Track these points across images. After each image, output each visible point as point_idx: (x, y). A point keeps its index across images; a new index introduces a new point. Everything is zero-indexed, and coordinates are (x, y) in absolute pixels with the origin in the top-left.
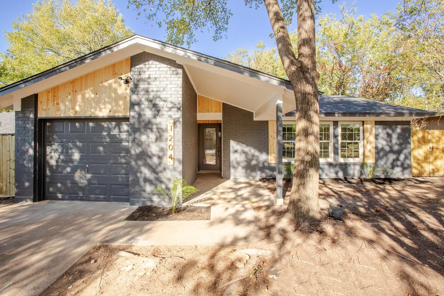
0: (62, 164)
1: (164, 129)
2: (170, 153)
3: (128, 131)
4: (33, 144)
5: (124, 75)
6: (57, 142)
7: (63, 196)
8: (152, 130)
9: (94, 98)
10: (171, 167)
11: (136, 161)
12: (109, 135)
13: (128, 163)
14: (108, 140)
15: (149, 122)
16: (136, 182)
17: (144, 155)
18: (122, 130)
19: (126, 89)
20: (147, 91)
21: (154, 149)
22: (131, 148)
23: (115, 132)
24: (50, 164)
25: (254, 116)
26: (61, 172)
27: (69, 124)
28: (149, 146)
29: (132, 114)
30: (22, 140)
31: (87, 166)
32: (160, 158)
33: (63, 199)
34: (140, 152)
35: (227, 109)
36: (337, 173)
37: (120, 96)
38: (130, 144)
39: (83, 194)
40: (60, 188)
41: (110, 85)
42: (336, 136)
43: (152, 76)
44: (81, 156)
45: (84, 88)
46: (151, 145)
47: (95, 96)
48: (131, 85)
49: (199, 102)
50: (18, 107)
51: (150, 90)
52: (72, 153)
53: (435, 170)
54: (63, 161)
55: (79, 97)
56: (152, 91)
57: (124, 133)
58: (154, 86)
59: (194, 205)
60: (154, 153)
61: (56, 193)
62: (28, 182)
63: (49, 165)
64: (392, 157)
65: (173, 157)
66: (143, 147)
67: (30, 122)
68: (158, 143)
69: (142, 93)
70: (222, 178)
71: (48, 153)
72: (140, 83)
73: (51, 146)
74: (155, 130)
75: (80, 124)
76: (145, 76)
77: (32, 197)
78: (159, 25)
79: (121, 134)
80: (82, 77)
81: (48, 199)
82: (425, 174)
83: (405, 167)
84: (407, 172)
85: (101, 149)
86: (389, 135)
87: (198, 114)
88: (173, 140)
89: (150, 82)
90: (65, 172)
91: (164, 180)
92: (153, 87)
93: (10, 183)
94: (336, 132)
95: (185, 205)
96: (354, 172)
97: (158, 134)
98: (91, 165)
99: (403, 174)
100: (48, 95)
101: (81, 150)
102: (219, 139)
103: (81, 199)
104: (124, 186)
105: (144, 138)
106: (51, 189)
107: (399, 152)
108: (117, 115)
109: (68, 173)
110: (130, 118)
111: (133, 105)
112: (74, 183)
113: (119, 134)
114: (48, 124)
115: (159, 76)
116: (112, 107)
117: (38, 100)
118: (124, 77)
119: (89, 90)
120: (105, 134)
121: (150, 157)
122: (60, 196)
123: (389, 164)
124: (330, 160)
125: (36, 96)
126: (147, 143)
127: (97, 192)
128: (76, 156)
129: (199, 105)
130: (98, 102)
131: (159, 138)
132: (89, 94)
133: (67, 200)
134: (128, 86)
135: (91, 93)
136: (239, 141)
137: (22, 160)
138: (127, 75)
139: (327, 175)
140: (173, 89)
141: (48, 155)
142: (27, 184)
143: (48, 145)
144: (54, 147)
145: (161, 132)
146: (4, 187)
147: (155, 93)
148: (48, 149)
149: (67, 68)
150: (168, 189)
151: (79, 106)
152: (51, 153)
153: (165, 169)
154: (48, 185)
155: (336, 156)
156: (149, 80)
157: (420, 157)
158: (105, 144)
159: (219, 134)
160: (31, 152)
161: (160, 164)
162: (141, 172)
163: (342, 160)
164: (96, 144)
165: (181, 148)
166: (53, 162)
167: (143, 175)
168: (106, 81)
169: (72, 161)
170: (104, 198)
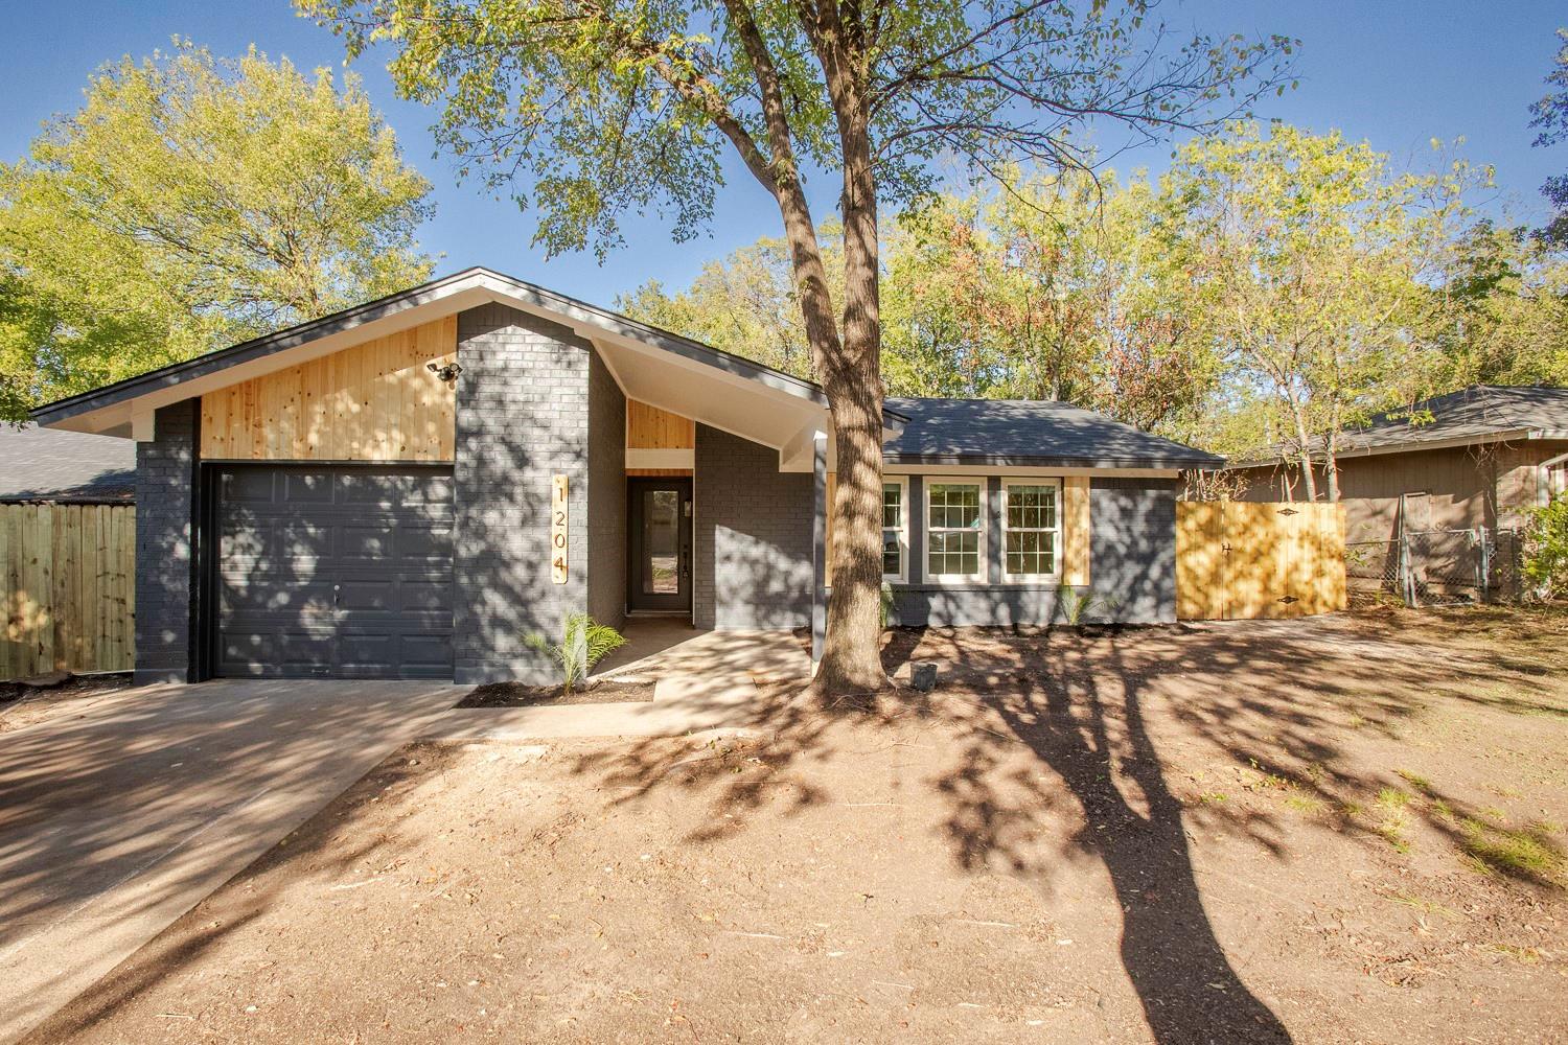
0: (265, 584)
1: (543, 497)
2: (557, 553)
3: (448, 500)
4: (188, 530)
5: (441, 359)
6: (251, 526)
7: (265, 668)
8: (511, 498)
9: (359, 414)
10: (559, 590)
11: (470, 575)
12: (397, 508)
13: (450, 580)
14: (393, 521)
15: (506, 479)
16: (472, 626)
17: (492, 561)
18: (432, 497)
19: (444, 394)
20: (500, 403)
21: (517, 545)
22: (458, 541)
23: (413, 501)
24: (232, 584)
25: (781, 461)
26: (264, 605)
27: (287, 477)
28: (503, 537)
29: (462, 457)
30: (155, 518)
31: (337, 587)
32: (531, 566)
33: (267, 676)
34: (482, 552)
35: (708, 440)
36: (993, 612)
37: (428, 410)
38: (456, 533)
39: (322, 661)
40: (260, 646)
41: (403, 383)
42: (994, 516)
43: (512, 365)
44: (319, 563)
45: (331, 386)
46: (510, 534)
47: (362, 409)
48: (459, 383)
49: (631, 420)
50: (146, 431)
51: (509, 397)
52: (294, 554)
53: (1234, 604)
54: (266, 576)
55: (318, 408)
56: (514, 402)
57: (438, 505)
58: (519, 390)
59: (615, 680)
60: (518, 553)
61: (247, 661)
62: (173, 631)
63: (227, 587)
64: (1131, 570)
65: (565, 564)
66: (491, 539)
67: (178, 473)
68: (529, 531)
69: (487, 405)
70: (694, 627)
71: (224, 556)
72: (481, 380)
73: (233, 535)
74: (519, 498)
75: (315, 479)
76: (494, 362)
77: (185, 670)
78: (521, 203)
79: (430, 506)
80: (327, 357)
81: (224, 677)
82: (1213, 615)
83: (1162, 598)
84: (1165, 608)
85: (376, 544)
86: (1126, 514)
87: (628, 452)
88: (564, 522)
89: (509, 379)
90: (271, 604)
91: (542, 620)
92: (517, 390)
93: (104, 636)
94: (994, 505)
95: (593, 680)
96: (1039, 608)
97: (527, 508)
98: (348, 585)
99: (1157, 615)
100: (230, 402)
101: (316, 547)
102: (685, 523)
103: (320, 676)
104: (438, 640)
105: (491, 517)
106: (232, 651)
107: (1147, 559)
108: (420, 458)
109: (281, 607)
110: (457, 467)
111: (463, 435)
112: (301, 633)
113: (424, 507)
114: (224, 477)
115: (531, 365)
116: (407, 437)
117: (203, 413)
118: (440, 362)
119: (345, 392)
120: (385, 505)
121: (507, 565)
122: (255, 666)
123: (1123, 590)
124: (981, 577)
125: (196, 402)
126: (500, 530)
127: (364, 656)
128: (305, 563)
129: (631, 426)
130: (369, 425)
131: (530, 519)
132: (346, 404)
133: (280, 677)
134: (452, 387)
135: (350, 402)
136: (739, 526)
137: (156, 572)
138: (447, 357)
139: (968, 617)
140: (565, 399)
141: (224, 560)
142: (169, 637)
143: (226, 534)
144: (241, 539)
145: (535, 504)
146: (87, 649)
147: (521, 406)
148: (225, 545)
149: (296, 340)
150: (551, 642)
151: (318, 432)
152: (232, 554)
153: (543, 594)
154: (224, 640)
155: (995, 568)
156: (506, 374)
157: (1200, 572)
158: (386, 531)
159: (688, 508)
160: (182, 551)
161: (532, 581)
162: (484, 603)
163: (1008, 579)
164: (362, 531)
165: (584, 542)
166: (238, 579)
167: (488, 610)
168: (393, 370)
169: (292, 576)
170: (383, 670)
